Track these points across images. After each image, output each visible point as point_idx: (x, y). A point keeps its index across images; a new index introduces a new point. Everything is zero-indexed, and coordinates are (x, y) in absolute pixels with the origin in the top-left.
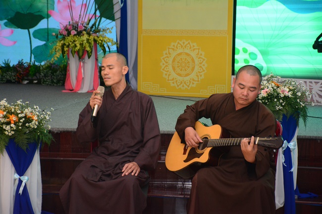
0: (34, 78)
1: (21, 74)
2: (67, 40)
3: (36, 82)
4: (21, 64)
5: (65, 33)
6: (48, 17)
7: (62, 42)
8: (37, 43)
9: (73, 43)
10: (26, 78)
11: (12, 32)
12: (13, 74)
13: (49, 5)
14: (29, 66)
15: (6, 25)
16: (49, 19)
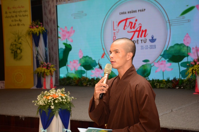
0: (182, 85)
1: (174, 84)
2: (195, 67)
3: (182, 87)
4: (175, 79)
5: (193, 63)
6: (188, 56)
7: (192, 68)
8: (183, 69)
9: (197, 68)
10: (177, 86)
11: (171, 64)
12: (171, 84)
13: (188, 50)
14: (179, 80)
15: (168, 61)
16: (189, 57)
